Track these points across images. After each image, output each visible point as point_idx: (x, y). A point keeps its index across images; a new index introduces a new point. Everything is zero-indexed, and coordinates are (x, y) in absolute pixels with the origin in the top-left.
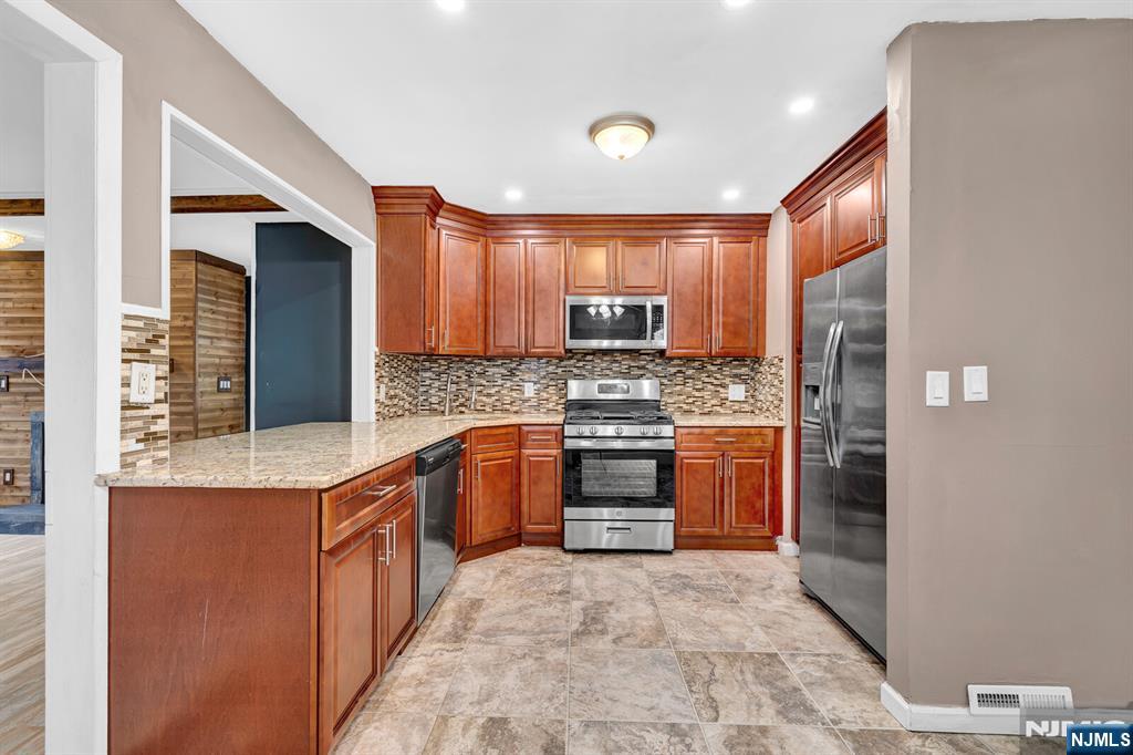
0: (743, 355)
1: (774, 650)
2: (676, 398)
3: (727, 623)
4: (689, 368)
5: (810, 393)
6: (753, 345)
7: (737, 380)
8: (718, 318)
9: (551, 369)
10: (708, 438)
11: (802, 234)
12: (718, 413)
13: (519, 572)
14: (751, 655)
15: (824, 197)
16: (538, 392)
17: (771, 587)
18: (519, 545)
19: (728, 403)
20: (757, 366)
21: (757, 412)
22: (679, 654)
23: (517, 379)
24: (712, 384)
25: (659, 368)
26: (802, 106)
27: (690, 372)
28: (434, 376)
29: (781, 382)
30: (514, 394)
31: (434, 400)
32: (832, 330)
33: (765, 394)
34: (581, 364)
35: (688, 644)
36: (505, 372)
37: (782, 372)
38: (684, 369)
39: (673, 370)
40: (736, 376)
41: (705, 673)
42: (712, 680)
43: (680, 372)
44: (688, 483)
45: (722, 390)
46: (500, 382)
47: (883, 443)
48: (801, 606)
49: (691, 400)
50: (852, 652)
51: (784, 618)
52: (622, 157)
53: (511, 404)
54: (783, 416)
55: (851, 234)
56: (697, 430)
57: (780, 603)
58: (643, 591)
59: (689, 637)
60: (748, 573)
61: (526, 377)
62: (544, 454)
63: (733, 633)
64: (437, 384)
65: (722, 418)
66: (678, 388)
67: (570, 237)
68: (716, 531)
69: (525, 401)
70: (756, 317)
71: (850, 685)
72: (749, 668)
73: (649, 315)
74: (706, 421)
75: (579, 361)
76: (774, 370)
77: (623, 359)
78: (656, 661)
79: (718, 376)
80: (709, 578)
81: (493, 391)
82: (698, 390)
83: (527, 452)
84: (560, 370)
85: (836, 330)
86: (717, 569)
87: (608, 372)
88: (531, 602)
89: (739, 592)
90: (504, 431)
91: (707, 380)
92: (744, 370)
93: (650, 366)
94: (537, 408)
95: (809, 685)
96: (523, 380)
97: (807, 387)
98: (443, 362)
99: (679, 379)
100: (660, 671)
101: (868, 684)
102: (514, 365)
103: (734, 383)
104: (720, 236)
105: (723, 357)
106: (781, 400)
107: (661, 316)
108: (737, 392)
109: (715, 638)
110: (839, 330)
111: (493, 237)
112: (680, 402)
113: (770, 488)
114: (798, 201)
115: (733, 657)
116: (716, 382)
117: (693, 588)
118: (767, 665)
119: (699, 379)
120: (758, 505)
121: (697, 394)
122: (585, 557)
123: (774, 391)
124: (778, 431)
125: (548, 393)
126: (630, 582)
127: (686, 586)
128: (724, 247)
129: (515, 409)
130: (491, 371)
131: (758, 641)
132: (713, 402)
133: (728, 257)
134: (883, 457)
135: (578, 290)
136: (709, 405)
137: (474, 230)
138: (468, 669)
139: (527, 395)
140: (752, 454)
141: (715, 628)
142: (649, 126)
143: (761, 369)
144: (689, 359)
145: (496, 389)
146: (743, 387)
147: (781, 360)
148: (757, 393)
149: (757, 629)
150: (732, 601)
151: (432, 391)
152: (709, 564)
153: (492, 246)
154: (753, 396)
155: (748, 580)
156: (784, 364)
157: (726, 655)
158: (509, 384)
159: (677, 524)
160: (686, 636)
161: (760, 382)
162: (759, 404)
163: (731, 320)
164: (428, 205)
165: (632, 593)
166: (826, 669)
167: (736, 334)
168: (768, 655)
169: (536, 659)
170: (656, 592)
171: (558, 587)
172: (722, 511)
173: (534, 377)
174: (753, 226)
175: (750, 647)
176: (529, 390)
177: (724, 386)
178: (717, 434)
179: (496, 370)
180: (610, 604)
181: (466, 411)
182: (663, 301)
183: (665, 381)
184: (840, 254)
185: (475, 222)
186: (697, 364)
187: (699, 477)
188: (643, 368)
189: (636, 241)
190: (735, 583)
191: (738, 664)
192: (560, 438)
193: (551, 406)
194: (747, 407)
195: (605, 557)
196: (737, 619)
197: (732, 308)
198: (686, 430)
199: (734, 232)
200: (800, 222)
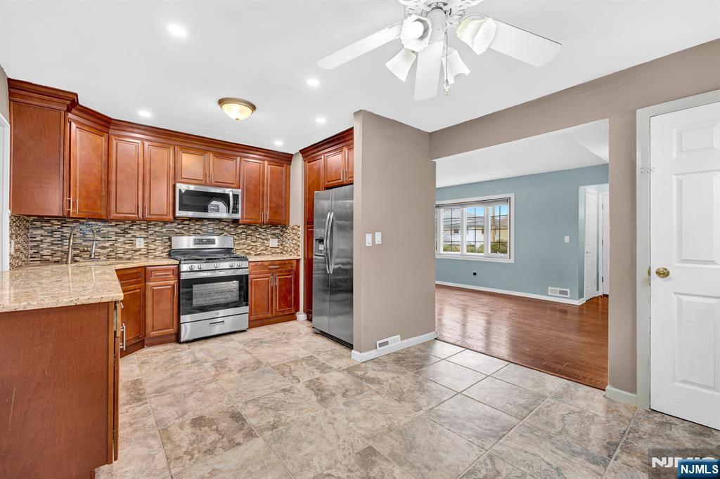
0: (278, 223)
1: (311, 354)
2: (241, 247)
3: (288, 351)
4: (249, 230)
5: (317, 243)
6: (284, 219)
7: (273, 236)
8: (267, 204)
9: (157, 229)
10: (266, 267)
11: (310, 168)
12: (264, 254)
13: (155, 360)
14: (303, 359)
15: (321, 155)
16: (147, 244)
17: (300, 334)
18: (143, 347)
19: (269, 249)
20: (284, 229)
21: (284, 253)
22: (273, 368)
23: (130, 236)
24: (261, 238)
25: (232, 229)
26: (321, 120)
27: (250, 232)
28: (46, 234)
29: (299, 237)
30: (127, 246)
31: (45, 252)
32: (328, 216)
33: (289, 244)
34: (180, 226)
35: (275, 363)
36: (119, 231)
37: (299, 233)
38: (246, 230)
39: (240, 231)
40: (273, 234)
41: (288, 370)
42: (291, 372)
43: (244, 232)
44: (255, 291)
45: (266, 242)
46: (114, 238)
47: (352, 264)
48: (315, 338)
49: (250, 248)
50: (338, 347)
51: (310, 343)
52: (238, 119)
53: (124, 253)
54: (300, 254)
55: (333, 175)
56: (260, 263)
57: (307, 338)
58: (240, 350)
59: (274, 360)
60: (288, 331)
61: (137, 234)
62: (161, 284)
63: (292, 354)
64: (49, 239)
65: (266, 257)
66: (243, 241)
67: (178, 145)
68: (270, 315)
69: (136, 251)
70: (285, 205)
71: (340, 357)
72: (304, 363)
73: (231, 199)
74: (258, 259)
75: (179, 224)
76: (294, 231)
77: (210, 224)
78: (264, 372)
79: (264, 234)
80: (271, 337)
81: (107, 244)
82: (254, 242)
83: (150, 284)
84: (164, 230)
85: (330, 216)
86: (273, 333)
87: (199, 231)
88: (177, 371)
89: (287, 339)
90: (135, 271)
91: (258, 236)
92: (277, 231)
93: (226, 228)
94: (147, 255)
95: (328, 361)
96: (135, 237)
97: (316, 240)
98: (56, 222)
99: (243, 236)
100: (268, 375)
101: (346, 355)
102: (127, 226)
103: (272, 238)
104: (269, 161)
105: (267, 224)
106: (299, 246)
107: (237, 201)
108: (273, 243)
109: (285, 358)
110: (332, 216)
111: (115, 135)
112: (244, 249)
113: (294, 290)
114: (309, 153)
115: (296, 362)
116: (263, 237)
117: (265, 342)
118: (310, 360)
119: (254, 236)
120: (289, 298)
121: (253, 244)
122: (196, 343)
123: (294, 242)
124: (298, 261)
125: (155, 245)
126: (231, 348)
127: (261, 343)
128: (271, 168)
129: (128, 257)
130: (105, 230)
131: (303, 353)
132: (262, 248)
133: (272, 172)
134: (352, 269)
135: (182, 180)
136: (259, 250)
137: (100, 128)
138: (159, 408)
139: (138, 247)
140: (287, 273)
141: (284, 354)
142: (253, 108)
143: (287, 231)
144: (249, 225)
145: (111, 243)
146: (277, 240)
147: (299, 227)
148: (284, 243)
149: (301, 350)
150: (286, 343)
151: (45, 246)
152: (268, 331)
153: (114, 142)
154: (282, 245)
155: (289, 333)
156: (300, 229)
157: (293, 362)
158: (122, 239)
159: (250, 314)
160: (272, 360)
161: (286, 238)
162: (286, 249)
163: (273, 205)
164: (68, 105)
165: (235, 352)
166: (332, 355)
167: (276, 213)
168: (310, 357)
169: (200, 391)
170: (248, 349)
171: (189, 360)
172: (272, 304)
173: (143, 234)
174: (285, 159)
175: (301, 356)
176: (140, 244)
177: (267, 240)
178: (270, 265)
179: (110, 229)
180: (226, 359)
181: (81, 260)
182: (239, 191)
183: (235, 237)
184: (328, 182)
185: (103, 123)
186: (253, 228)
187: (260, 288)
188: (222, 229)
189: (221, 156)
190: (284, 336)
191: (299, 363)
192: (176, 272)
193: (157, 254)
194: (279, 251)
195: (209, 341)
196: (291, 348)
197: (274, 199)
198: (254, 264)
199: (275, 160)
200: (309, 163)
